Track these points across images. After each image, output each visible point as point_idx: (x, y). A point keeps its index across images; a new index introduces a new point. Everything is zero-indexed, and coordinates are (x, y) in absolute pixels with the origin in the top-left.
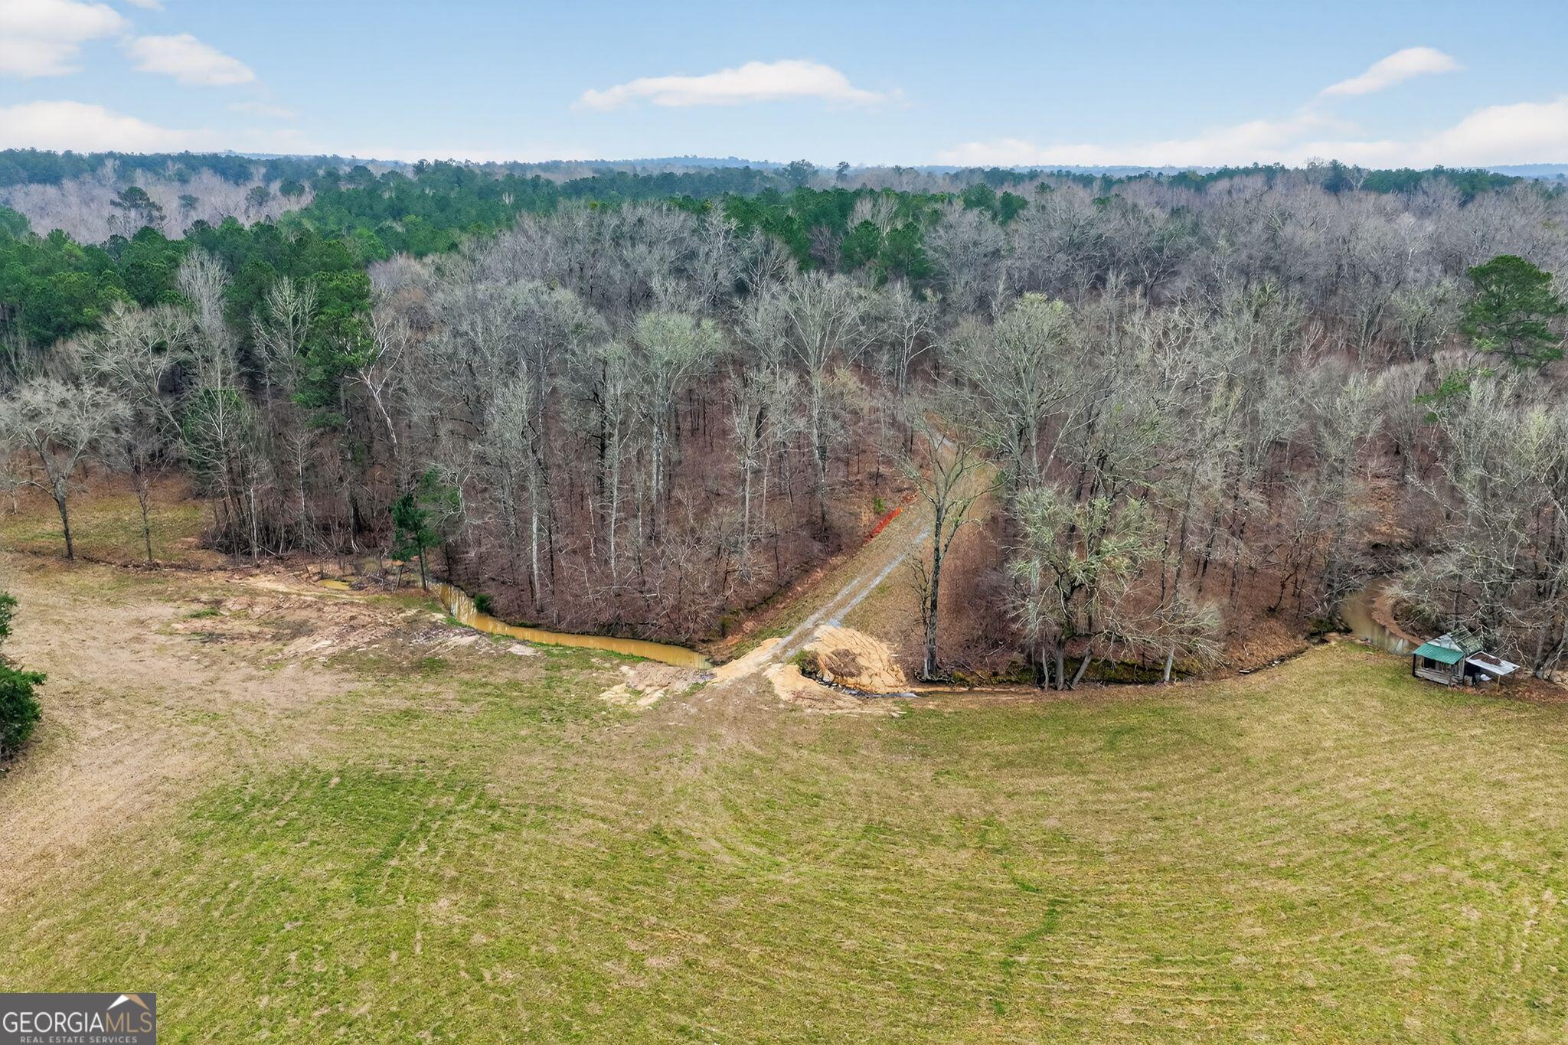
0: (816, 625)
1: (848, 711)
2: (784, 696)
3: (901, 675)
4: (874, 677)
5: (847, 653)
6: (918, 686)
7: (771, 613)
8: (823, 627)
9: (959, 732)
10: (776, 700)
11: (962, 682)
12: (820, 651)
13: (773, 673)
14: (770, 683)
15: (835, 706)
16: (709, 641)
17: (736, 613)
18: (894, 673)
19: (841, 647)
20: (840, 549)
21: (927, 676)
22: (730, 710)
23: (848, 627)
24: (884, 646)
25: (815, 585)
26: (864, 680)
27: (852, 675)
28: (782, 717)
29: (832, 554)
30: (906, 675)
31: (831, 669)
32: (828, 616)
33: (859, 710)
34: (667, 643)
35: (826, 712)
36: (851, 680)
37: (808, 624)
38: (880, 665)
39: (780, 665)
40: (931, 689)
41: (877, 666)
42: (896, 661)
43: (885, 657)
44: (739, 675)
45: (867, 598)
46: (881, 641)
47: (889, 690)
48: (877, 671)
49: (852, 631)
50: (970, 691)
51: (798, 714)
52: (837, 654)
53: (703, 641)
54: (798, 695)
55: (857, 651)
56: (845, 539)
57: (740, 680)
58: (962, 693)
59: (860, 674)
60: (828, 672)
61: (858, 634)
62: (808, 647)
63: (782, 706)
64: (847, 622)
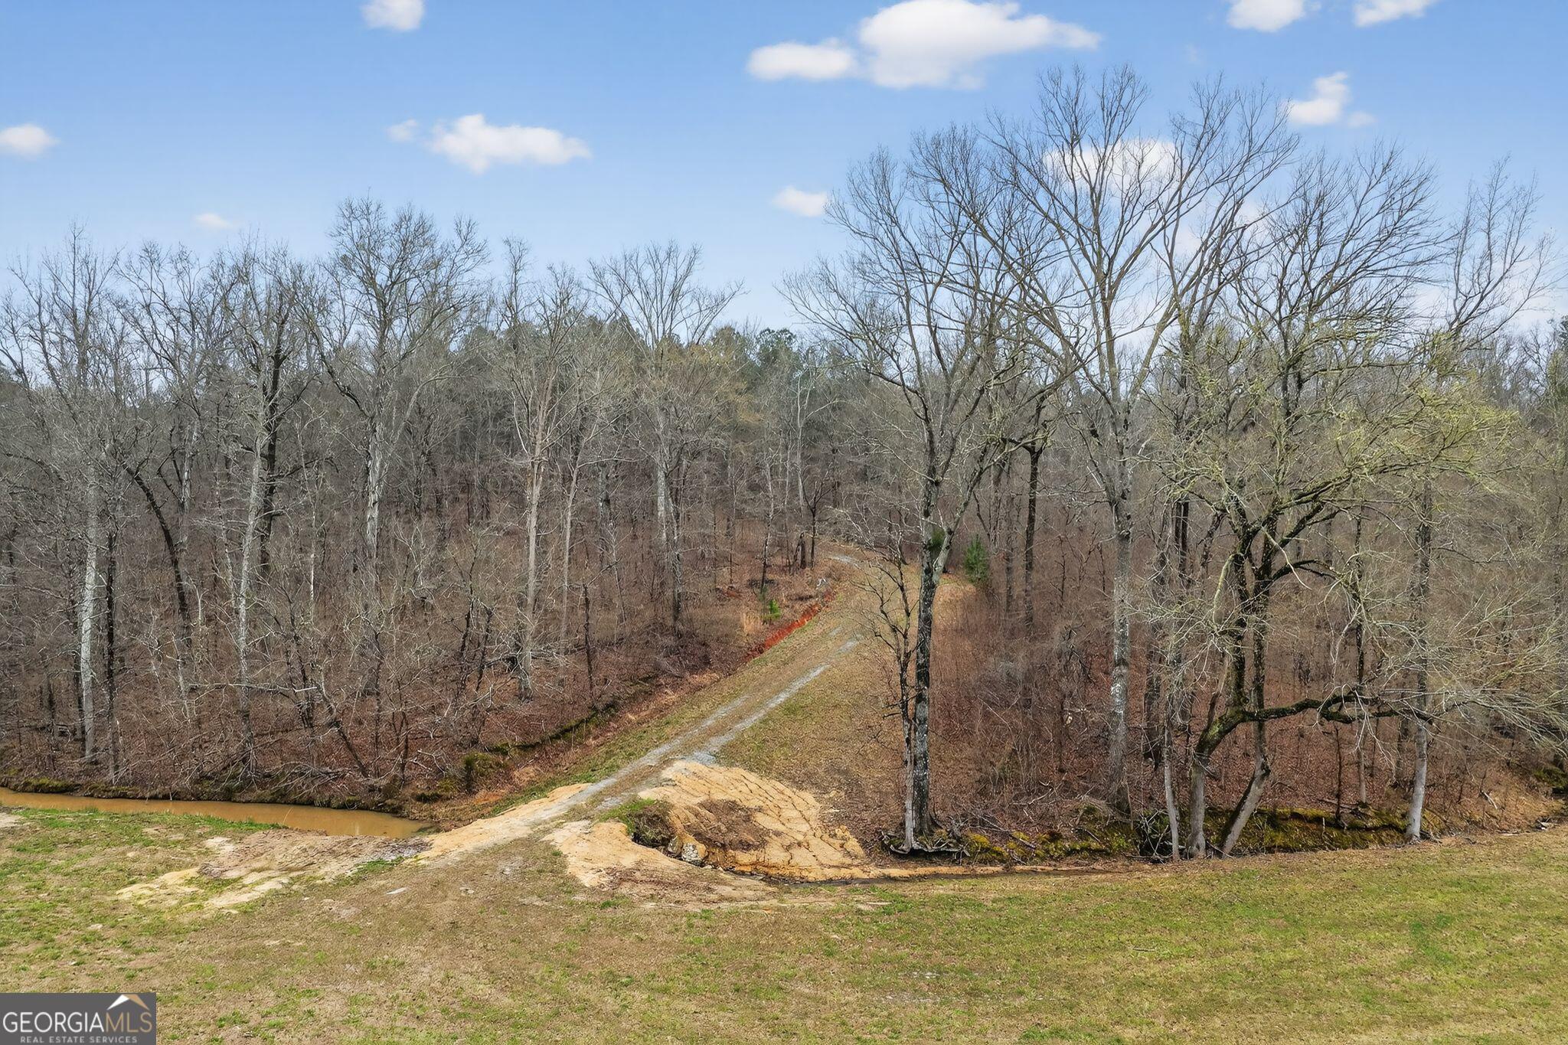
0: (666, 761)
1: (747, 904)
2: (588, 879)
3: (853, 845)
4: (795, 851)
5: (732, 806)
6: (894, 865)
7: (574, 753)
8: (679, 765)
9: (1036, 937)
10: (571, 886)
11: (988, 856)
12: (673, 800)
13: (565, 838)
14: (557, 854)
15: (713, 897)
16: (435, 798)
17: (501, 751)
18: (837, 842)
19: (719, 796)
20: (706, 662)
21: (912, 842)
22: (444, 910)
23: (732, 765)
24: (809, 796)
25: (661, 711)
26: (775, 854)
27: (746, 846)
28: (580, 918)
29: (693, 670)
30: (864, 844)
31: (699, 836)
32: (687, 751)
33: (775, 902)
34: (343, 807)
35: (694, 908)
36: (745, 858)
37: (650, 759)
38: (805, 827)
39: (586, 823)
40: (921, 870)
41: (800, 829)
42: (839, 820)
43: (813, 813)
44: (486, 842)
45: (764, 721)
46: (800, 789)
47: (831, 873)
48: (800, 838)
49: (739, 771)
50: (1009, 872)
51: (620, 913)
52: (711, 806)
53: (423, 799)
54: (624, 877)
55: (754, 803)
56: (715, 651)
57: (485, 852)
58: (993, 875)
59: (763, 844)
60: (690, 840)
61: (753, 777)
62: (646, 794)
63: (580, 898)
64: (728, 756)
